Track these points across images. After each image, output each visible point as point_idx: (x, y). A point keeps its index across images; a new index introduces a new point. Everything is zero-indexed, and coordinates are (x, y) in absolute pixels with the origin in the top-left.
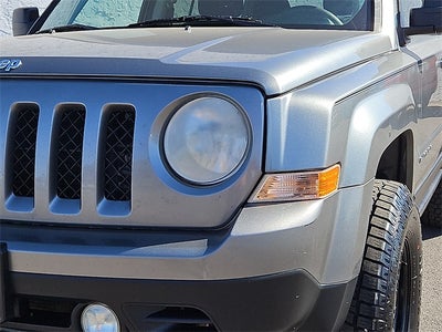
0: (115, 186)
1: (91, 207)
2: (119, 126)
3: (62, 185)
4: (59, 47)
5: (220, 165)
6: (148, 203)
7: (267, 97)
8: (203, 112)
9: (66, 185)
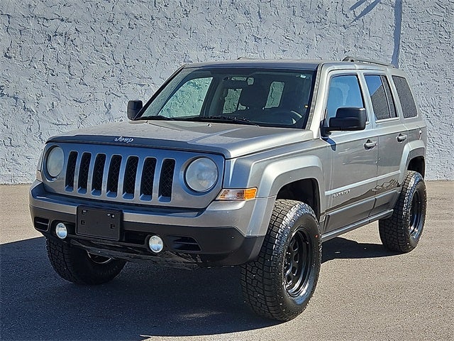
0: (166, 191)
1: (156, 199)
2: (169, 168)
3: (145, 189)
4: (157, 131)
5: (207, 184)
6: (177, 199)
7: (225, 159)
8: (205, 164)
9: (147, 190)
